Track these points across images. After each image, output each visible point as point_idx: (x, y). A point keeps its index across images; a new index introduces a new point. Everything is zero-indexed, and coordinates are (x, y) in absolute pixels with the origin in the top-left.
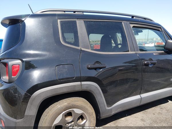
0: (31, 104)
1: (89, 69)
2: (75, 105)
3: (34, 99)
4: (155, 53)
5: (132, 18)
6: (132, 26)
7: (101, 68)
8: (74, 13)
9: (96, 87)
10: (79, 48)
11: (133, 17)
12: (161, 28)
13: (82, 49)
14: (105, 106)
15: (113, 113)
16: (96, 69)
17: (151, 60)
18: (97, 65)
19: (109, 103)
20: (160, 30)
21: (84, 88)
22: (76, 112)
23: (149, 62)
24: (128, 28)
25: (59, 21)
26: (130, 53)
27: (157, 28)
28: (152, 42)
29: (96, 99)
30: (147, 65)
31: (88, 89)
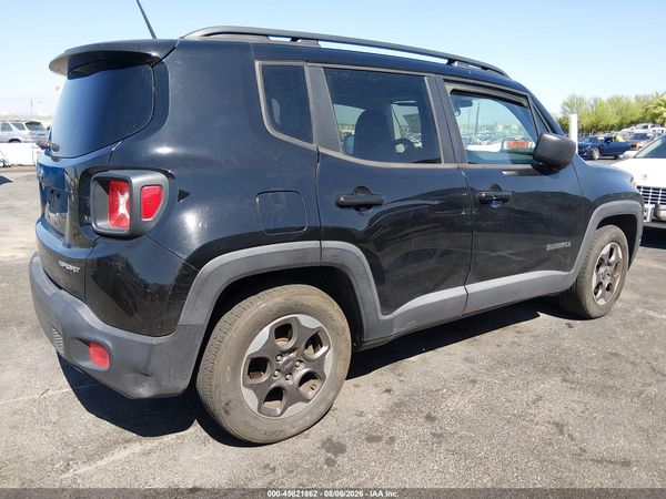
0: (198, 295)
1: (342, 206)
2: (302, 305)
3: (206, 280)
4: (508, 169)
5: (448, 64)
6: (449, 87)
7: (369, 206)
8: (294, 43)
9: (358, 258)
10: (313, 146)
11: (451, 61)
12: (526, 97)
13: (322, 150)
14: (375, 310)
15: (397, 331)
16: (358, 207)
17: (496, 188)
18: (361, 198)
19: (389, 304)
20: (525, 104)
21: (328, 259)
22: (303, 323)
23: (492, 194)
24: (439, 92)
25: (257, 63)
26: (442, 166)
27: (514, 97)
28: (491, 139)
29: (356, 289)
30: (485, 202)
31: (337, 262)
